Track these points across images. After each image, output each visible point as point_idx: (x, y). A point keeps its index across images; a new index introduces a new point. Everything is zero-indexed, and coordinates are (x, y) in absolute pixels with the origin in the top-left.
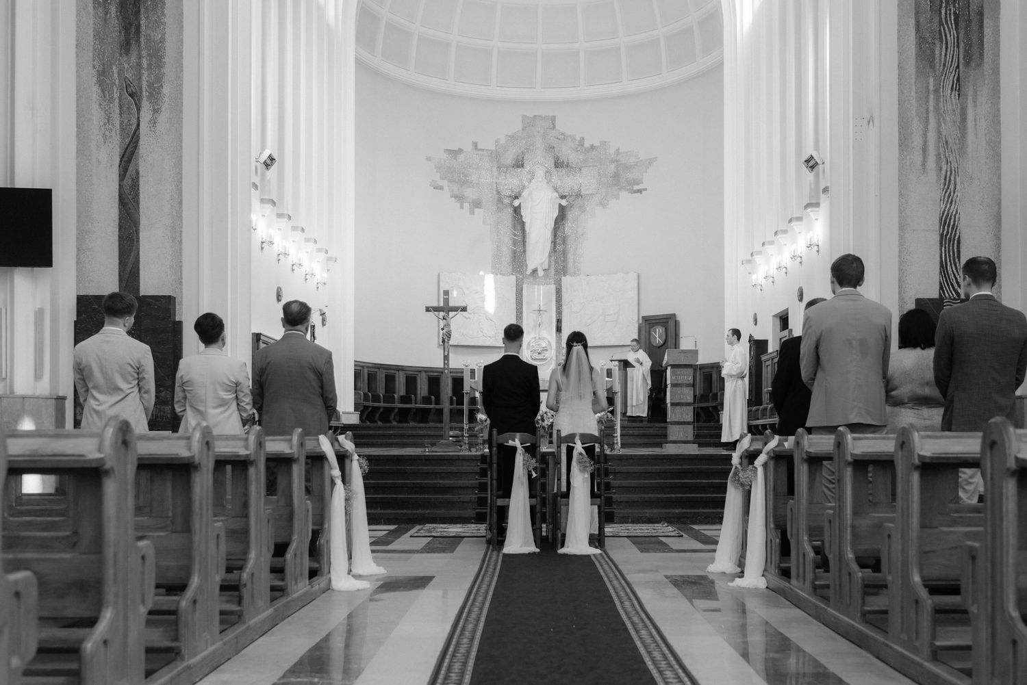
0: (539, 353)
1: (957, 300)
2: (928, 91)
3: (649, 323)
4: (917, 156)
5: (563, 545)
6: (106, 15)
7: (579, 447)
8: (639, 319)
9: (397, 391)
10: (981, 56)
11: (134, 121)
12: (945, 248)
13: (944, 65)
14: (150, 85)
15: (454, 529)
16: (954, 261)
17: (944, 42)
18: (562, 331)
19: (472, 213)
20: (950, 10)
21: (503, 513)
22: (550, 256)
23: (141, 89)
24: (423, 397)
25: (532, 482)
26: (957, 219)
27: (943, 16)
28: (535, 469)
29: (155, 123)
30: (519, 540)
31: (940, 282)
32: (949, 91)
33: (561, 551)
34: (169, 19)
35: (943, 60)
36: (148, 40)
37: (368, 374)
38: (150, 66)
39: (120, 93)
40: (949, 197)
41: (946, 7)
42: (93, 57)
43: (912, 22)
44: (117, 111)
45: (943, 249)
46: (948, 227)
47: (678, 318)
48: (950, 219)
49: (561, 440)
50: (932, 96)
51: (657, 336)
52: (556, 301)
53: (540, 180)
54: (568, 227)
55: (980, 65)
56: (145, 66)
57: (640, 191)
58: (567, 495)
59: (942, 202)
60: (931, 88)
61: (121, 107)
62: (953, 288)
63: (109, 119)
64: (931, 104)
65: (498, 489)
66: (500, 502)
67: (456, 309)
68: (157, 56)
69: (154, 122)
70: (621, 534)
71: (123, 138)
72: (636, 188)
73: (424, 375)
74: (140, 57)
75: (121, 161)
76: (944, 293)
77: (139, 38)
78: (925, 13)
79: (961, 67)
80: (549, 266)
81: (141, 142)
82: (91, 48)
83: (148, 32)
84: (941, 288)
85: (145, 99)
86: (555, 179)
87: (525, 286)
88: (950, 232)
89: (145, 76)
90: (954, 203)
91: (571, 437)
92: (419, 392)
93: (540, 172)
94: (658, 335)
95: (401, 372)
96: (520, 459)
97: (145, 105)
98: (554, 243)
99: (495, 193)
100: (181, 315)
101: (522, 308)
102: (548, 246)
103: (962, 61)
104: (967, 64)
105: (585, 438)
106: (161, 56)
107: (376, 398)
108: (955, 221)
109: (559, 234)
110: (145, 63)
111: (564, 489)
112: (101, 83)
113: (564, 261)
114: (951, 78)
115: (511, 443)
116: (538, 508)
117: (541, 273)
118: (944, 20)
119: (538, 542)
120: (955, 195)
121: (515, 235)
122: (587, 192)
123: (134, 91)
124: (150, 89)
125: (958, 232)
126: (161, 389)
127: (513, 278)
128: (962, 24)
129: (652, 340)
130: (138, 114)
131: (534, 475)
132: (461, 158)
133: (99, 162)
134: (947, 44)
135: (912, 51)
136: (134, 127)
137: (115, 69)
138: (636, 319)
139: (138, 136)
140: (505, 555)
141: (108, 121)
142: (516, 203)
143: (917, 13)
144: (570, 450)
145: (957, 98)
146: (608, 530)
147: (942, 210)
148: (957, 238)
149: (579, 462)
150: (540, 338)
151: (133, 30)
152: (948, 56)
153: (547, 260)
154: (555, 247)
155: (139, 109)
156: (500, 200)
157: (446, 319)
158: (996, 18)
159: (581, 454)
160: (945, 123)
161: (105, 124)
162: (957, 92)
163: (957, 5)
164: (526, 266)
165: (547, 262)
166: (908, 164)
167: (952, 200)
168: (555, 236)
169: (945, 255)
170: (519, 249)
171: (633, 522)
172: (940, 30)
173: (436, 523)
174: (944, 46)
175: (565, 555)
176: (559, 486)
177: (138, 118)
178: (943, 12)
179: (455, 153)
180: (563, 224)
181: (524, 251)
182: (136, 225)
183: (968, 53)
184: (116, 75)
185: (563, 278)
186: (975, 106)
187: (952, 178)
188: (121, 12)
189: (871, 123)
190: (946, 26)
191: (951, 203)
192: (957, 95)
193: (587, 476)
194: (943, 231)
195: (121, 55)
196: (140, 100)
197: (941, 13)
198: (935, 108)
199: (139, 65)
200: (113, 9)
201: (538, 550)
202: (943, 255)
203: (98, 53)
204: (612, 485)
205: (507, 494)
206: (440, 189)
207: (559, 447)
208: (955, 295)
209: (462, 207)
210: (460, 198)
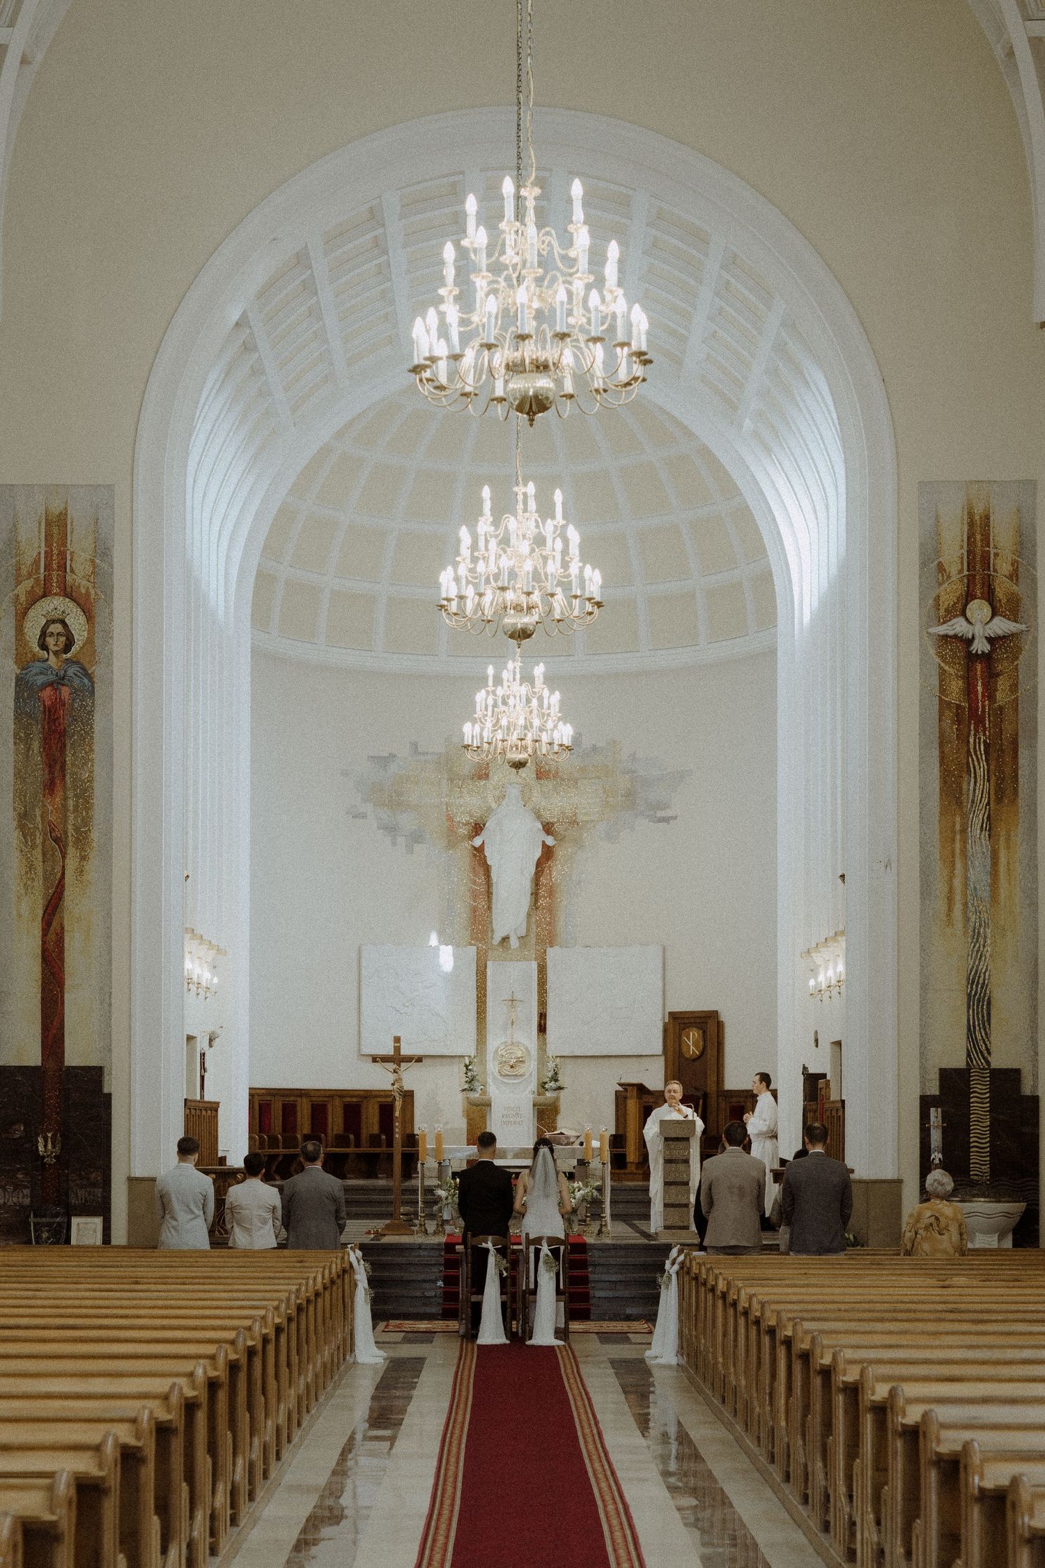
0: (512, 1067)
1: (986, 1069)
2: (954, 832)
3: (678, 1023)
4: (941, 905)
5: (530, 1338)
6: (28, 751)
7: (545, 1249)
8: (664, 1015)
9: (298, 1127)
10: (1016, 791)
11: (58, 869)
12: (973, 1010)
13: (973, 801)
14: (77, 829)
15: (423, 1325)
16: (984, 1025)
17: (973, 775)
18: (547, 1032)
19: (410, 850)
20: (980, 739)
21: (477, 1309)
22: (529, 915)
23: (66, 833)
24: (336, 1135)
25: (503, 1281)
26: (987, 977)
27: (972, 747)
28: (506, 1269)
29: (82, 871)
30: (492, 1332)
31: (968, 1049)
32: (979, 831)
33: (528, 1343)
34: (98, 754)
35: (971, 796)
36: (74, 779)
37: (260, 1105)
38: (76, 807)
39: (43, 839)
40: (977, 952)
41: (975, 735)
42: (14, 798)
43: (936, 753)
44: (40, 858)
45: (971, 1011)
46: (977, 986)
47: (722, 1018)
48: (979, 977)
49: (530, 1242)
50: (958, 837)
51: (691, 1044)
52: (539, 984)
53: (514, 802)
54: (557, 870)
55: (1014, 801)
56: (71, 808)
57: (666, 820)
58: (534, 1292)
59: (970, 957)
60: (958, 827)
61: (44, 854)
62: (983, 1055)
63: (31, 867)
64: (958, 845)
65: (473, 1286)
66: (474, 1298)
67: (409, 1059)
68: (85, 796)
69: (80, 871)
70: (591, 1331)
71: (47, 888)
72: (660, 814)
73: (337, 1102)
74: (66, 799)
75: (44, 914)
76: (972, 1062)
77: (64, 776)
78: (950, 742)
79: (992, 803)
80: (528, 930)
81: (66, 893)
82: (12, 788)
83: (75, 770)
84: (969, 1055)
85: (71, 844)
86: (536, 797)
87: (489, 963)
88: (979, 992)
89: (71, 818)
90: (983, 958)
91: (538, 1241)
92: (330, 1131)
93: (514, 791)
94: (692, 1042)
95: (304, 1100)
96: (491, 1260)
97: (71, 851)
98: (535, 895)
99: (444, 819)
100: (110, 1085)
101: (485, 996)
102: (526, 901)
103: (993, 797)
104: (999, 800)
105: (552, 1241)
106: (89, 796)
107: (273, 1142)
108: (984, 980)
109: (543, 880)
110: (71, 803)
111: (532, 1286)
112: (22, 827)
113: (549, 924)
114: (981, 817)
115: (484, 1245)
116: (508, 1304)
117: (514, 943)
118: (972, 750)
119: (509, 1335)
120: (986, 949)
121: (474, 883)
122: (586, 818)
123: (59, 835)
124: (76, 834)
125: (988, 992)
126: (92, 1170)
127: (473, 950)
128: (994, 755)
129: (684, 1049)
130: (64, 862)
131: (505, 1274)
132: (393, 768)
133: (20, 916)
134: (975, 777)
135: (935, 785)
136: (59, 875)
137: (38, 812)
138: (660, 1016)
139: (63, 886)
140: (479, 1345)
141: (30, 870)
142: (477, 842)
143: (941, 744)
144: (537, 1251)
145: (987, 839)
146: (575, 1326)
147: (970, 967)
148: (986, 998)
149: (546, 1263)
150: (512, 1044)
151: (58, 767)
152: (977, 791)
153: (525, 922)
154: (536, 901)
155: (64, 857)
156: (451, 830)
157: (397, 1073)
158: (1033, 747)
159: (547, 1255)
160: (973, 868)
161: (26, 873)
162: (987, 833)
163: (987, 732)
164: (492, 931)
165: (524, 925)
166: (930, 914)
167: (981, 956)
168: (537, 885)
169: (974, 1018)
170: (482, 903)
171: (610, 1320)
172: (968, 763)
173: (400, 1320)
174: (973, 780)
175: (533, 1346)
176: (527, 1284)
177: (63, 867)
178: (971, 740)
179: (384, 761)
180: (550, 867)
181: (490, 908)
182: (60, 984)
183: (1000, 788)
184: (39, 819)
185: (549, 950)
186: (1008, 848)
187: (982, 930)
188: (44, 748)
189: (888, 868)
190: (974, 757)
191: (980, 959)
192: (987, 836)
193: (553, 1275)
194: (971, 991)
195: (44, 796)
196: (65, 846)
197: (969, 742)
198: (962, 851)
199: (65, 806)
200: (36, 745)
201: (508, 1342)
202: (971, 1017)
203: (20, 795)
204: (591, 1279)
205: (481, 1291)
206: (363, 817)
207: (527, 1248)
208: (985, 1064)
209: (394, 844)
210: (391, 830)
